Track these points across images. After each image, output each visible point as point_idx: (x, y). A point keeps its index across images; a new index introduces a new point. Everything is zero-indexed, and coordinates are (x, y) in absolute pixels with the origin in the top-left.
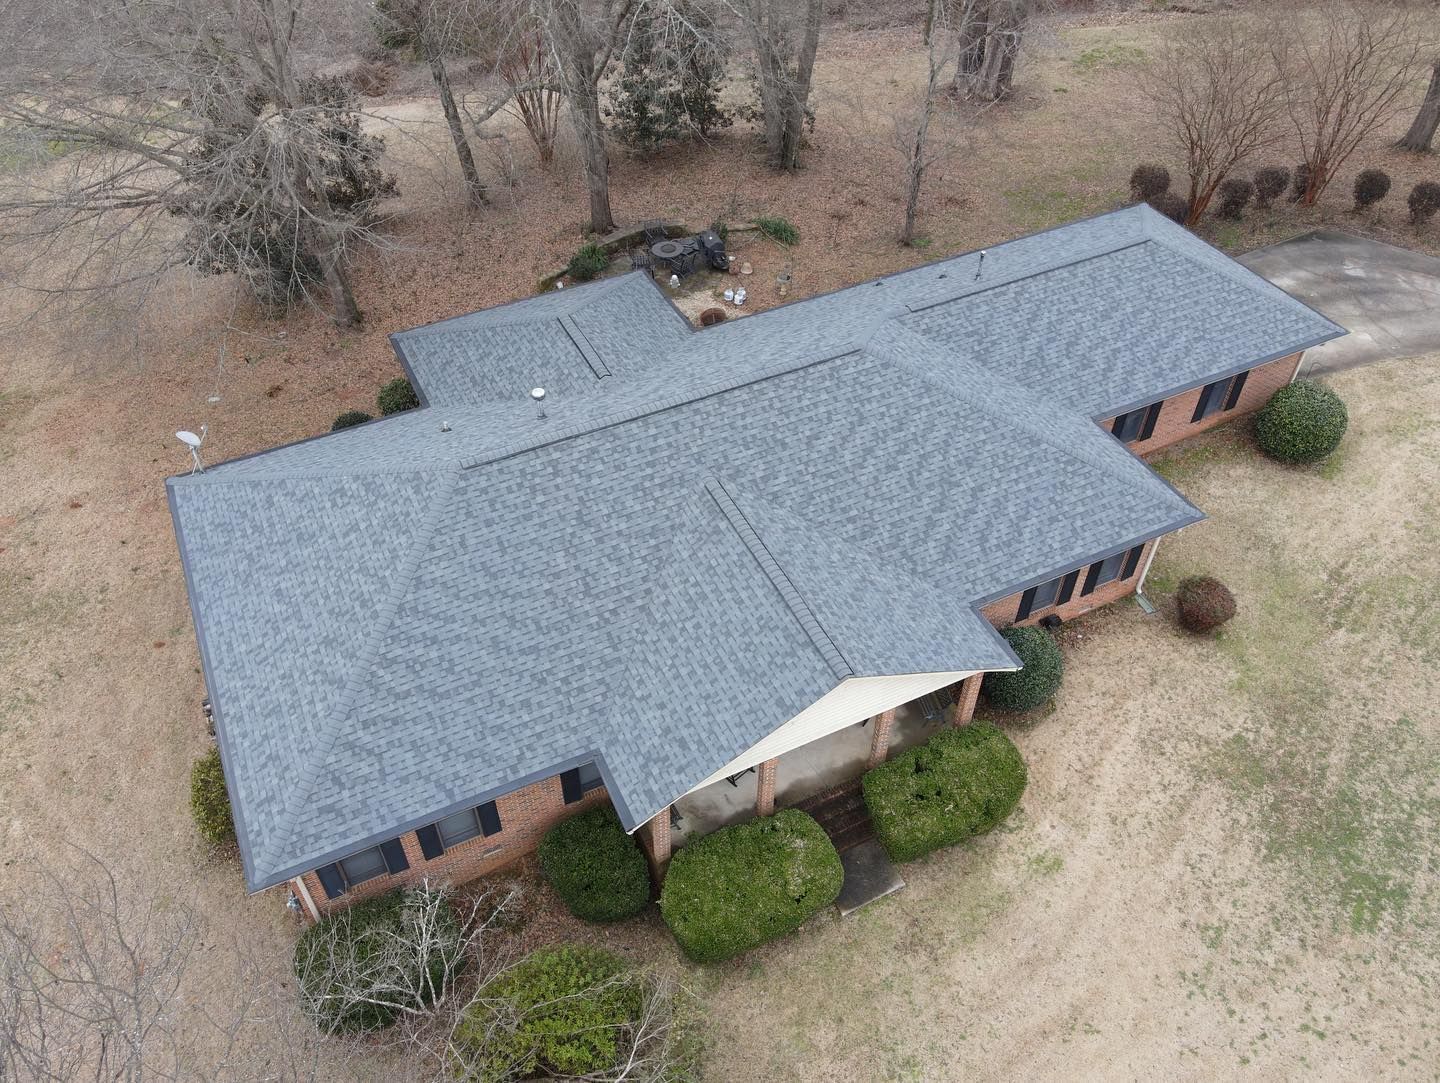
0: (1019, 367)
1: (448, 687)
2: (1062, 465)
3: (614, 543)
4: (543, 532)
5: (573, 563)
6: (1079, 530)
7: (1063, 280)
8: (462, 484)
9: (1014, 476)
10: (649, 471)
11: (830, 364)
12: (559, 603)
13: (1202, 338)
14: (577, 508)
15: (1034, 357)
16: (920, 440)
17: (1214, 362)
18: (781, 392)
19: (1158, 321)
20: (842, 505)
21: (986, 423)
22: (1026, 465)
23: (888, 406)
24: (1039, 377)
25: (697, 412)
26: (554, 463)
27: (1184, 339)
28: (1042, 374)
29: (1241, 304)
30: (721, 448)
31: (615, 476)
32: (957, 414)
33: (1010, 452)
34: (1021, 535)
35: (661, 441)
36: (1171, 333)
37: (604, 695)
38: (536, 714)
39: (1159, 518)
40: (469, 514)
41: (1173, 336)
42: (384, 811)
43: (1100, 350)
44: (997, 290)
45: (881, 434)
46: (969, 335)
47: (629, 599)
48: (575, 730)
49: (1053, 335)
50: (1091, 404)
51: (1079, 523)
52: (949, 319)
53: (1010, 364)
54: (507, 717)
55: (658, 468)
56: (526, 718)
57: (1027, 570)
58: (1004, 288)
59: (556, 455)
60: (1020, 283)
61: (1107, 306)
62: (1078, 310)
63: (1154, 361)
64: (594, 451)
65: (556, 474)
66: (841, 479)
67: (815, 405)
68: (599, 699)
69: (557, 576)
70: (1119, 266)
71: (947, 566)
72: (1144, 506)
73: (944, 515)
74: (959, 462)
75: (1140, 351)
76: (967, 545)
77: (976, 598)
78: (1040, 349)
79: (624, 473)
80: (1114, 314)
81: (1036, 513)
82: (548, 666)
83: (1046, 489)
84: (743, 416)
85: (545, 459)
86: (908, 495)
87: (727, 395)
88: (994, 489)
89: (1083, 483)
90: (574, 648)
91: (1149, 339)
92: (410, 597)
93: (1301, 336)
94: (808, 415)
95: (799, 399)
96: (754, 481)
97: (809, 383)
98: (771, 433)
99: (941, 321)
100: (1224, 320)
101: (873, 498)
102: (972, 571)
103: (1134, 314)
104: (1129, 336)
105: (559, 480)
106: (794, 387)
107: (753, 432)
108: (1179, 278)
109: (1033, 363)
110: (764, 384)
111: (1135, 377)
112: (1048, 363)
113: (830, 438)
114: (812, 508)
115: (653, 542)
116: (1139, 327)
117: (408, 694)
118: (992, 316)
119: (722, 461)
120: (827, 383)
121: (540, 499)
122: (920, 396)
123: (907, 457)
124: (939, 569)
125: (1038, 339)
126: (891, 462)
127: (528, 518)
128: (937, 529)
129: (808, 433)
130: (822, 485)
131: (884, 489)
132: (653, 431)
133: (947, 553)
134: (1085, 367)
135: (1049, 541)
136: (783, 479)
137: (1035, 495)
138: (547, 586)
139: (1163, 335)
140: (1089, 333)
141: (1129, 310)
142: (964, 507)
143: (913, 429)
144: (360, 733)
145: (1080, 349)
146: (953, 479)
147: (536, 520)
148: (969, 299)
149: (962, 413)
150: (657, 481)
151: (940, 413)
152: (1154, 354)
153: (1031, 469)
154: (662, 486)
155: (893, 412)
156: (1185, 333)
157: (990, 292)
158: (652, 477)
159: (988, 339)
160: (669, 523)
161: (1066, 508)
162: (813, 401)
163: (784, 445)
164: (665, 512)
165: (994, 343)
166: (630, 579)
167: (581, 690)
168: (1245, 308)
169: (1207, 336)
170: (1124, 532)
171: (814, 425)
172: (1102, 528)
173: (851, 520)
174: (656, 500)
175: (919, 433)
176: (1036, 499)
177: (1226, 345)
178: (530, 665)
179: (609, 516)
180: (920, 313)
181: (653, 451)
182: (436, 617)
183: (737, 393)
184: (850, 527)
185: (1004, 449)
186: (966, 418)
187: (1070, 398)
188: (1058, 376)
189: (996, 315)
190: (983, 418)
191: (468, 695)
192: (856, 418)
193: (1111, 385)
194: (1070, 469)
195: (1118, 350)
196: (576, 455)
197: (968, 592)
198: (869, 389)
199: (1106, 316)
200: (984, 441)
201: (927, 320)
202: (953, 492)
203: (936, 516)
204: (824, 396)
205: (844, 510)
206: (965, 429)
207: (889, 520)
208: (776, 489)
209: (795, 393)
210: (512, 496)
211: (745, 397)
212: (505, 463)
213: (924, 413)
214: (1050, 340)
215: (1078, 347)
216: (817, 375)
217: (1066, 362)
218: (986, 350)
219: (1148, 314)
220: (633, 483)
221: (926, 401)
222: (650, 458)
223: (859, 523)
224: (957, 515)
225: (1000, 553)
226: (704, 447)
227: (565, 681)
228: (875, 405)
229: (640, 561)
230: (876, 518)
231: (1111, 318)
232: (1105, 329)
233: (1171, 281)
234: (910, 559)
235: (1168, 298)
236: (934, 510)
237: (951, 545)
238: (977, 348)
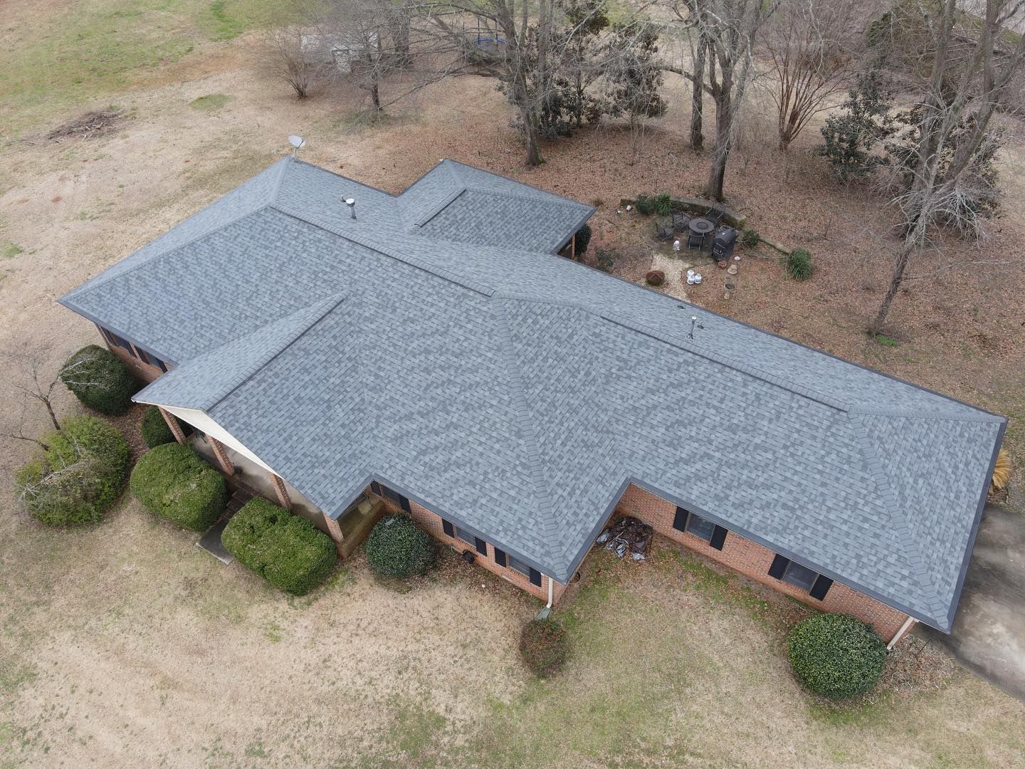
0: (626, 405)
1: (171, 289)
2: (517, 462)
3: (280, 288)
4: (264, 259)
5: (257, 282)
6: (478, 505)
7: (732, 380)
8: (262, 213)
9: (483, 439)
10: (328, 269)
11: (465, 291)
12: (235, 294)
13: (793, 510)
14: (285, 260)
15: (645, 408)
16: (460, 371)
17: (778, 532)
18: (425, 284)
19: (771, 467)
20: (382, 365)
21: (506, 398)
22: (498, 441)
23: (467, 339)
24: (631, 422)
25: (378, 260)
26: (300, 232)
27: (775, 496)
28: (635, 423)
29: (866, 520)
30: (367, 287)
31: (314, 259)
32: (497, 377)
33: (498, 426)
34: (445, 471)
35: (348, 261)
36: (769, 483)
37: (205, 346)
38: (180, 329)
39: (534, 551)
40: (251, 227)
41: (768, 488)
42: (109, 314)
43: (696, 445)
44: (674, 349)
45: (444, 350)
46: (618, 358)
47: (257, 317)
48: (183, 349)
49: (677, 407)
50: (644, 469)
51: (483, 501)
52: (619, 339)
53: (622, 398)
54: (172, 321)
55: (333, 272)
56: (176, 327)
57: (424, 491)
58: (682, 352)
59: (305, 230)
60: (697, 358)
61: (742, 425)
62: (715, 408)
63: (729, 487)
64: (320, 241)
65: (296, 238)
66: (397, 352)
67: (432, 305)
68: (202, 346)
69: (247, 282)
70: (791, 408)
71: (389, 445)
72: (534, 534)
73: (421, 420)
74: (464, 402)
75: (726, 473)
76: (412, 446)
77: (382, 475)
78: (655, 407)
79: (318, 261)
80: (740, 433)
81: (468, 470)
82: (204, 315)
83: (491, 464)
84: (395, 280)
85: (299, 228)
86: (417, 392)
87: (400, 264)
88: (463, 435)
89: (516, 484)
90: (219, 317)
91: (745, 472)
92: (199, 243)
93: (892, 590)
94: (423, 307)
95: (430, 295)
96: (361, 315)
97: (443, 291)
98: (396, 300)
99: (612, 337)
100: (832, 516)
101: (400, 377)
102: (397, 460)
103: (757, 447)
104: (732, 456)
105: (294, 242)
106: (434, 287)
107: (390, 292)
108: (833, 456)
109: (638, 411)
110: (422, 273)
111: (699, 483)
112: (648, 419)
113: (418, 328)
114: (368, 352)
115: (292, 302)
116: (749, 458)
117: (158, 279)
118: (649, 360)
119: (360, 293)
120: (452, 300)
121: (279, 244)
122: (490, 349)
123: (442, 373)
124: (383, 442)
125: (661, 400)
126: (431, 368)
127: (266, 248)
128: (407, 422)
129: (411, 315)
130: (385, 347)
131: (410, 378)
132: (351, 253)
133: (397, 439)
134: (670, 444)
135: (455, 491)
136: (373, 326)
137: (481, 461)
138: (239, 283)
139: (761, 480)
140: (704, 429)
141: (757, 440)
142: (436, 427)
143: (463, 363)
144: (134, 279)
145: (682, 432)
146: (449, 408)
147: (267, 252)
148: (647, 338)
149: (500, 380)
150: (326, 277)
151: (488, 368)
152: (736, 484)
153: (497, 446)
154: (325, 281)
155: (465, 344)
156: (783, 494)
157: (668, 346)
158: (326, 273)
159: (627, 372)
160: (307, 300)
161: (487, 486)
162: (434, 302)
163: (394, 311)
164: (312, 294)
165: (629, 377)
166: (267, 309)
167: (202, 336)
168: (866, 526)
169: (799, 512)
170: (502, 534)
171: (419, 314)
172: (492, 518)
173: (377, 376)
174: (315, 285)
175: (463, 368)
176: (478, 464)
177: (807, 533)
178: (200, 308)
179: (292, 275)
180: (605, 321)
181: (341, 262)
182: (197, 259)
183: (405, 266)
184: (372, 378)
185: (497, 420)
186: (499, 384)
187: (633, 452)
188: (644, 433)
189: (652, 362)
190: (508, 393)
191: (172, 299)
192: (443, 330)
193: (674, 472)
194: (519, 469)
195: (710, 457)
196: (311, 237)
197: (382, 467)
198: (469, 322)
199: (732, 429)
200: (492, 406)
201: (604, 329)
202: (440, 413)
203: (416, 416)
204: (442, 305)
205: (380, 369)
206: (490, 389)
207: (393, 394)
208: (365, 328)
209: (430, 291)
210: (272, 234)
211: (407, 272)
212: (286, 217)
213: (479, 360)
214: (668, 408)
215: (683, 430)
216: (453, 291)
217: (663, 430)
218: (618, 377)
219: (770, 456)
220: (316, 269)
221: (490, 355)
222: (335, 264)
223: (378, 381)
224: (427, 427)
225: (422, 468)
226: (361, 279)
227: (202, 327)
228: (461, 332)
229: (278, 305)
230: (389, 387)
231: (735, 434)
232: (720, 437)
233: (823, 452)
234: (378, 422)
235: (802, 460)
236: (419, 413)
237: (405, 438)
238: (613, 370)
